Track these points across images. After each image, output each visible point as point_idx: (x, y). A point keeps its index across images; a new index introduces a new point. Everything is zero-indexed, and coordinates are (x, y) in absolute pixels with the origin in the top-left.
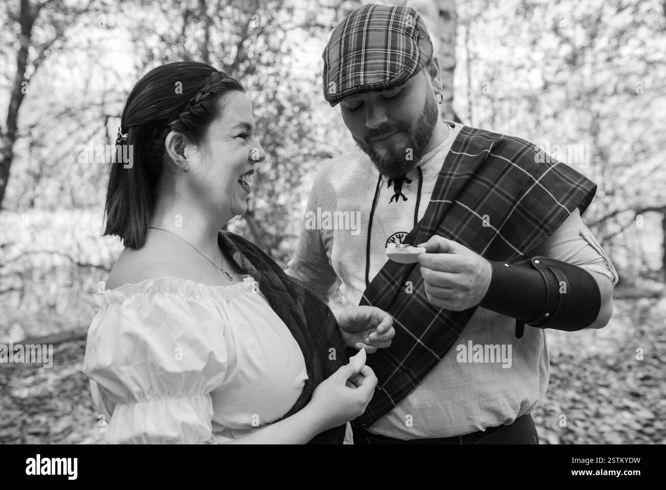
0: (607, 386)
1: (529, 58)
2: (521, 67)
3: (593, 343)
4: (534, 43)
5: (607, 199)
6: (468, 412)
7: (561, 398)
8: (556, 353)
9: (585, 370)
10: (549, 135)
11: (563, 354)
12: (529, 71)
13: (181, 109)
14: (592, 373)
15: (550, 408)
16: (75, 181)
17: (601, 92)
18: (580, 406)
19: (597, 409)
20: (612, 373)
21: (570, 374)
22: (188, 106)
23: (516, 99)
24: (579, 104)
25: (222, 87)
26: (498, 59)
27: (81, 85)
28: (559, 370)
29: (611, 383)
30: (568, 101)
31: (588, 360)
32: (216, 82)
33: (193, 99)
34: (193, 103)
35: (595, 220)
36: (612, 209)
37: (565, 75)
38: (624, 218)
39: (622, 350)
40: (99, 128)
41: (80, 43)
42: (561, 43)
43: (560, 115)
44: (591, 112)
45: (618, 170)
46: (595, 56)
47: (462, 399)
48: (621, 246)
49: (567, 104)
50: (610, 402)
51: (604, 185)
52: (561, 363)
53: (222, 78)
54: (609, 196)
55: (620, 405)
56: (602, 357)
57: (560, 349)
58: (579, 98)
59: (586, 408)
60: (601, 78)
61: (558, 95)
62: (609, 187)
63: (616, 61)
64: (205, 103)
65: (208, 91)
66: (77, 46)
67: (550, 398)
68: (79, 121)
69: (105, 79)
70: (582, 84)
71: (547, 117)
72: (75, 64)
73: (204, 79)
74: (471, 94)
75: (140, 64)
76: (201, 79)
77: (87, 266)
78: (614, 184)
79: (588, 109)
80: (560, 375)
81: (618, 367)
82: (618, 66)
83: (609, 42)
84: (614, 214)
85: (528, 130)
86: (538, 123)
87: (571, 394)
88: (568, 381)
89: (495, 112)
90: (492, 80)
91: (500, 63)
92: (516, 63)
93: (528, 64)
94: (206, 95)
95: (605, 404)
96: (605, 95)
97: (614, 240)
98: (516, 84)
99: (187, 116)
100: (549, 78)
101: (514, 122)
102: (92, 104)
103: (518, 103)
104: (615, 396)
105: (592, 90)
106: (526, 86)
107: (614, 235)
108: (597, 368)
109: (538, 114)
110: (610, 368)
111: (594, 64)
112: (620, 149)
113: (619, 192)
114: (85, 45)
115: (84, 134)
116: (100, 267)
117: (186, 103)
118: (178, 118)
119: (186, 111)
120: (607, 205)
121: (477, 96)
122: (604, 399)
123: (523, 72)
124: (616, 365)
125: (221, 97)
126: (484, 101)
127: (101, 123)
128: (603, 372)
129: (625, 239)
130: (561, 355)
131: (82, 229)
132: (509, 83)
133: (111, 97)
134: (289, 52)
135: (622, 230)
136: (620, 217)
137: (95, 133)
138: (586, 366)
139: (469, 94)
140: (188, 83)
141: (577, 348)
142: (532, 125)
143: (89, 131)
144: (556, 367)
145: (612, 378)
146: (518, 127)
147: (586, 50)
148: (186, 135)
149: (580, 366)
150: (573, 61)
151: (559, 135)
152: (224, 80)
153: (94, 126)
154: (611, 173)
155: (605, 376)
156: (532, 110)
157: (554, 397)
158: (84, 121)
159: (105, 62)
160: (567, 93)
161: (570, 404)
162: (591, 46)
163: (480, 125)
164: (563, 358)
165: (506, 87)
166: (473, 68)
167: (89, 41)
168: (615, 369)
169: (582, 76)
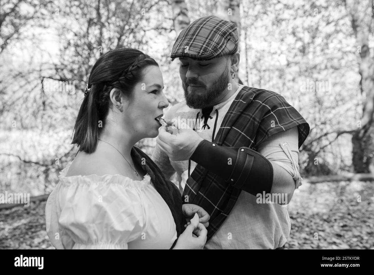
0: (323, 231)
1: (279, 48)
2: (275, 53)
3: (315, 207)
4: (282, 40)
5: (322, 126)
6: (247, 246)
7: (298, 237)
8: (295, 212)
9: (311, 221)
10: (290, 91)
11: (299, 212)
12: (279, 55)
13: (120, 75)
14: (315, 223)
15: (292, 243)
16: (23, 114)
17: (318, 67)
18: (308, 242)
19: (318, 244)
20: (326, 223)
21: (303, 224)
22: (124, 74)
23: (272, 70)
24: (307, 74)
25: (144, 63)
26: (262, 49)
27: (28, 59)
28: (297, 222)
29: (326, 229)
30: (300, 72)
31: (313, 216)
32: (141, 60)
33: (127, 69)
34: (126, 73)
35: (316, 138)
36: (325, 131)
37: (299, 58)
38: (332, 136)
39: (331, 210)
40: (38, 84)
41: (28, 36)
42: (297, 40)
43: (296, 80)
44: (313, 78)
45: (328, 110)
46: (315, 48)
47: (243, 239)
48: (330, 152)
49: (300, 74)
50: (325, 240)
51: (320, 119)
52: (298, 218)
53: (145, 58)
54: (323, 125)
55: (331, 241)
56: (320, 214)
57: (297, 210)
58: (306, 71)
59: (312, 243)
60: (318, 60)
61: (295, 69)
62: (323, 120)
63: (326, 51)
64: (134, 72)
65: (136, 65)
66: (26, 38)
67: (292, 238)
68: (26, 80)
69: (42, 56)
70: (308, 63)
71: (289, 81)
72: (25, 47)
73: (134, 58)
74: (248, 68)
75: (63, 48)
76: (133, 58)
77: (30, 162)
78: (326, 118)
79: (312, 77)
80: (298, 225)
81: (329, 220)
82: (327, 54)
83: (323, 41)
84: (326, 134)
85: (278, 88)
86: (284, 84)
87: (304, 235)
88: (302, 228)
89: (261, 78)
90: (260, 60)
91: (264, 51)
92: (272, 51)
93: (279, 52)
94: (135, 67)
95: (322, 241)
96: (320, 69)
97: (325, 149)
98: (272, 63)
99: (123, 80)
100: (291, 59)
101: (271, 83)
102: (34, 70)
103: (274, 73)
104: (328, 236)
105: (313, 66)
106: (278, 64)
107: (326, 146)
108: (318, 221)
109: (284, 79)
110: (325, 220)
111: (314, 52)
112: (329, 99)
113: (328, 122)
114: (31, 37)
115: (29, 87)
116: (37, 163)
117: (123, 72)
118: (117, 80)
119: (123, 77)
120: (322, 130)
121: (251, 69)
122: (322, 238)
123: (276, 56)
124: (328, 219)
125: (143, 69)
126: (255, 71)
127: (40, 81)
128: (321, 223)
129: (331, 148)
130: (298, 213)
131: (27, 142)
132: (268, 62)
133: (45, 67)
134: (147, 42)
135: (330, 143)
136: (329, 136)
137: (35, 87)
138: (312, 219)
139: (247, 68)
140: (124, 60)
141: (307, 209)
142: (281, 85)
143: (33, 86)
144: (295, 220)
145: (326, 226)
146: (273, 86)
147: (310, 45)
148: (122, 91)
149: (308, 220)
150: (303, 51)
151: (296, 91)
152: (146, 59)
153: (35, 83)
154: (324, 112)
155: (322, 225)
156: (280, 77)
157: (294, 237)
158: (29, 80)
159: (43, 47)
160: (300, 68)
161: (303, 241)
162: (313, 42)
163: (253, 85)
164: (299, 215)
165: (267, 64)
166: (249, 54)
167: (34, 35)
168: (327, 221)
169: (308, 59)
